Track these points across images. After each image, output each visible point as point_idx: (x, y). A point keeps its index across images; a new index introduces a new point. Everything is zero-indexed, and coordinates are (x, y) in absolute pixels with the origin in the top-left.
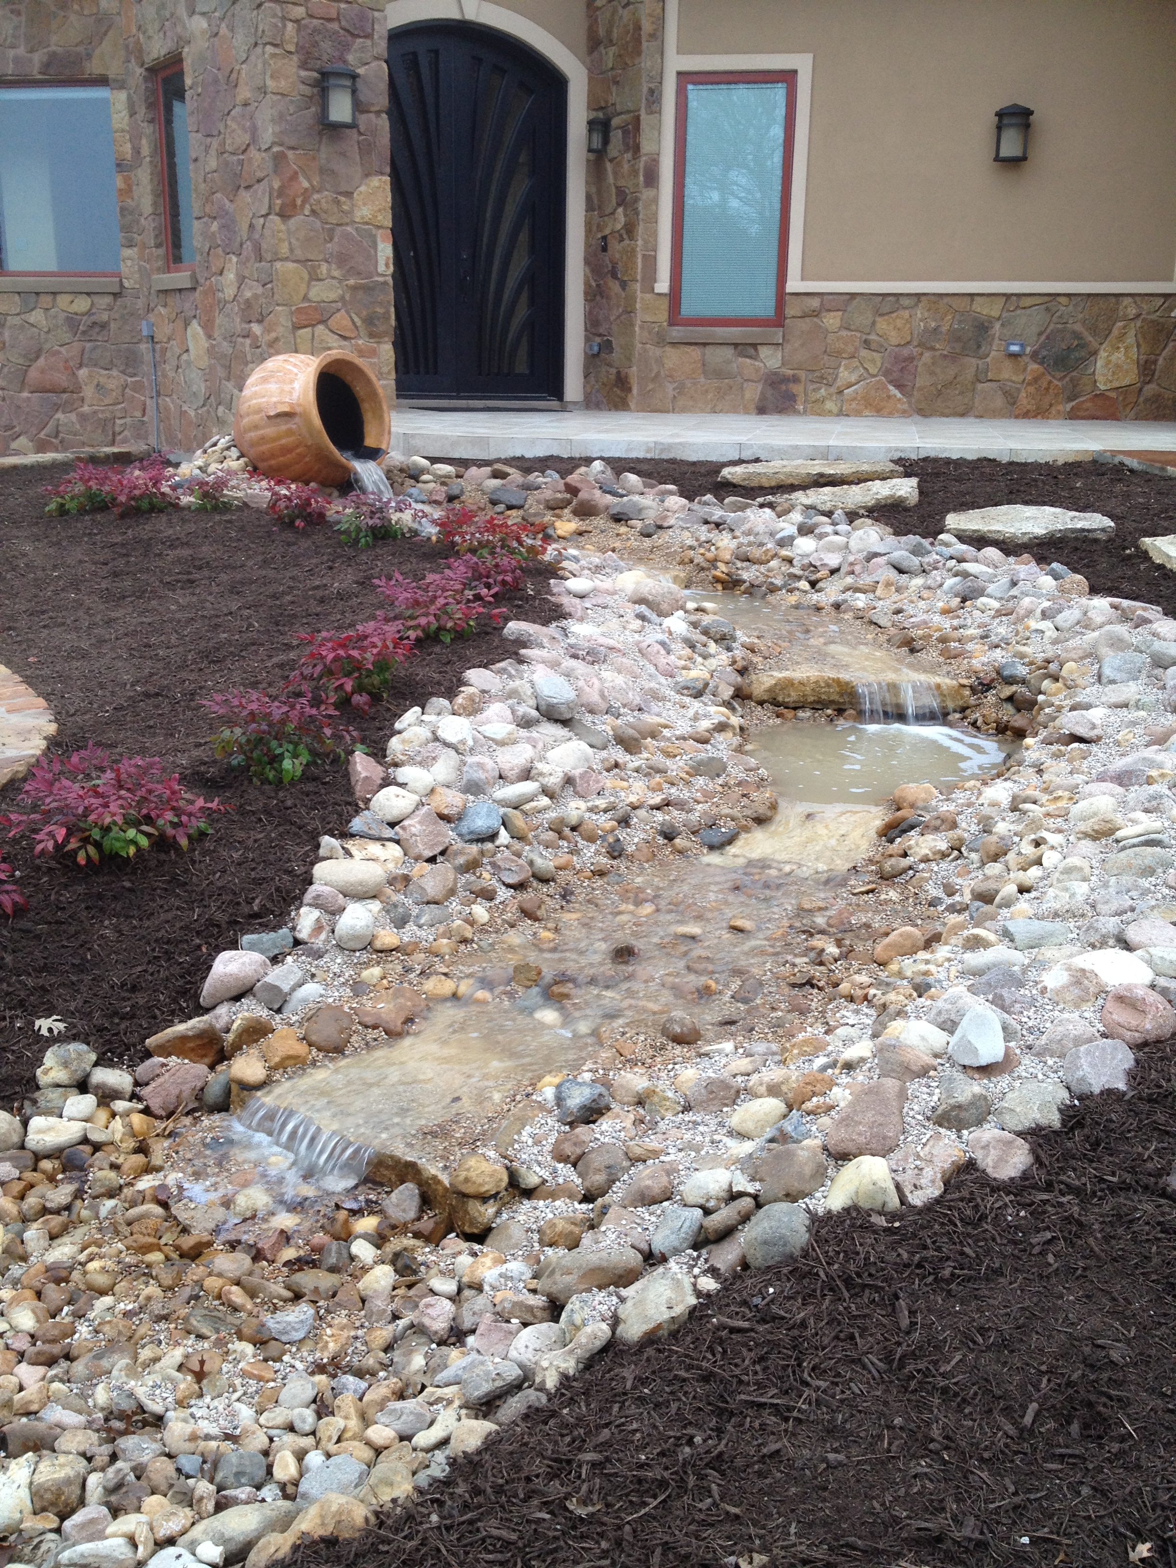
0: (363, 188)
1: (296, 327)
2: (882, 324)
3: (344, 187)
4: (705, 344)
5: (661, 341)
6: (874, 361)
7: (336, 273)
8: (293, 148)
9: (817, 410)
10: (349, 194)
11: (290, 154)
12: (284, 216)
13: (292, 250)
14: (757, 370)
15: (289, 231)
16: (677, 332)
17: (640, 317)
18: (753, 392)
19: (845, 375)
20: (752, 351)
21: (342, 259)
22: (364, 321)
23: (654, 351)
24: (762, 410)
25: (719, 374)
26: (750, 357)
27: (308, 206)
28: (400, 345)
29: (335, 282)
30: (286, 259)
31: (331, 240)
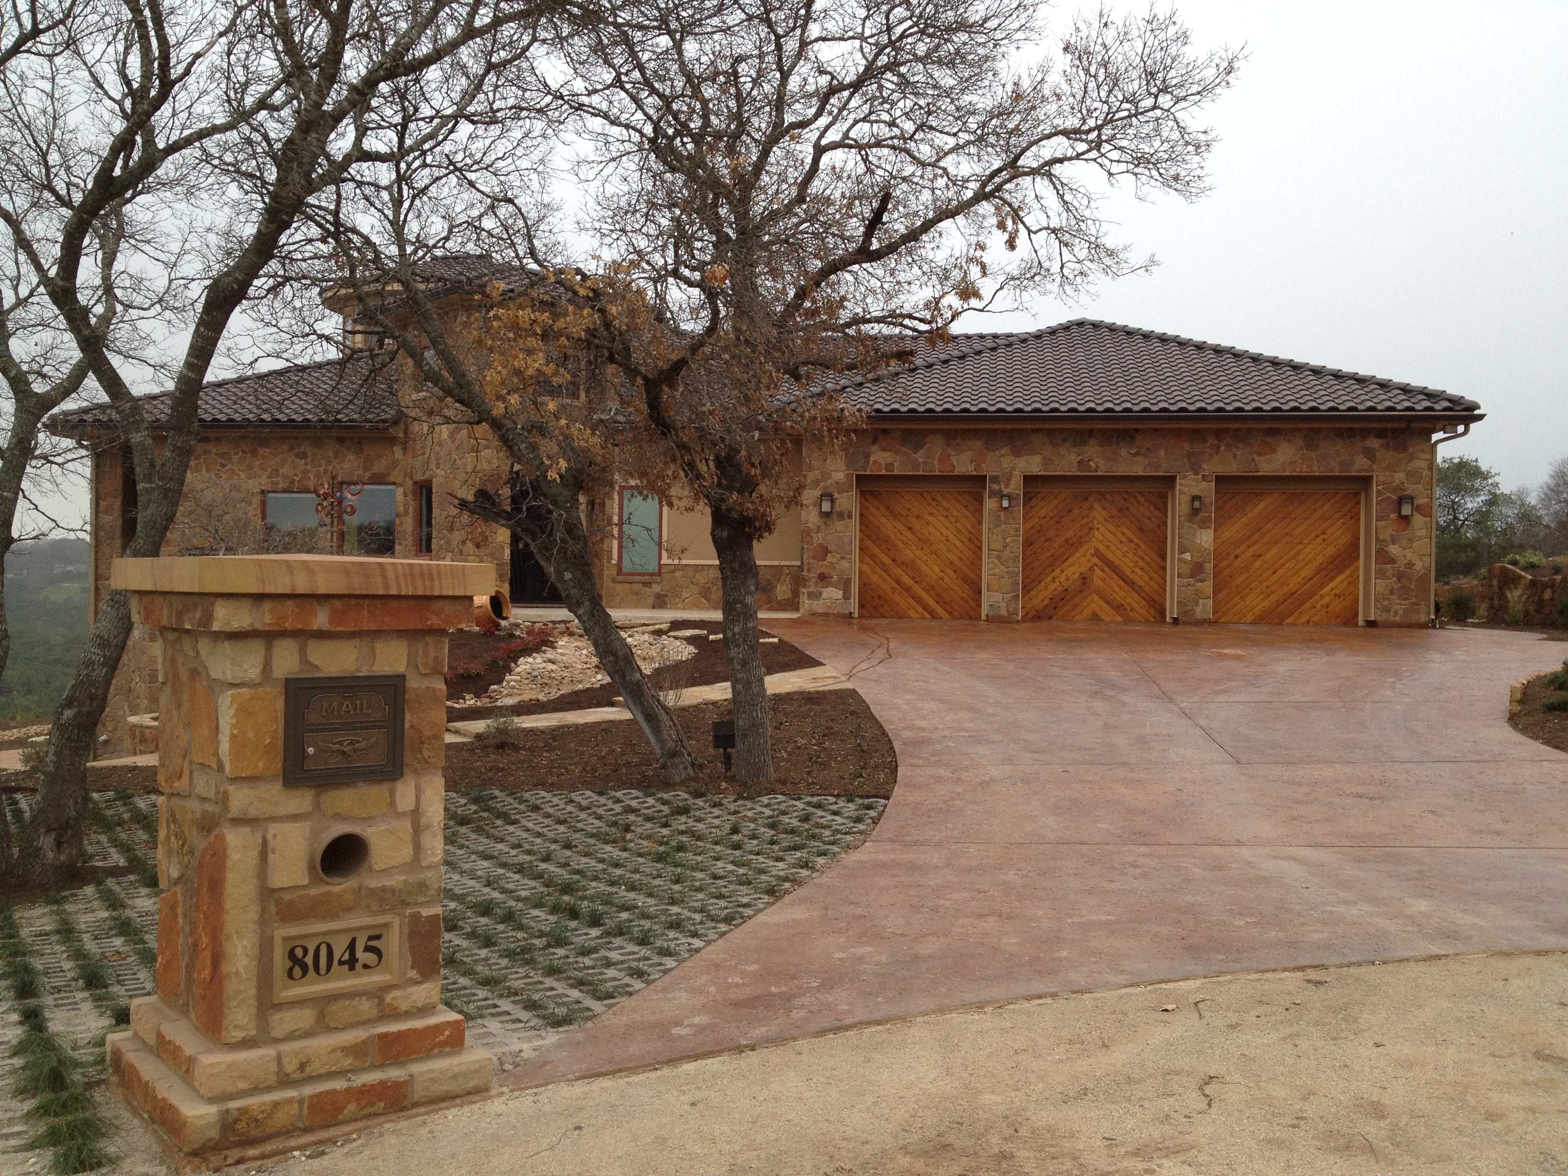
2: (698, 576)
3: (491, 531)
4: (631, 583)
5: (614, 581)
6: (695, 589)
7: (489, 560)
9: (675, 607)
14: (652, 592)
16: (620, 578)
17: (606, 573)
18: (650, 600)
19: (685, 594)
20: (649, 585)
22: (502, 580)
23: (611, 585)
24: (654, 607)
25: (636, 594)
26: (649, 587)
28: (511, 584)
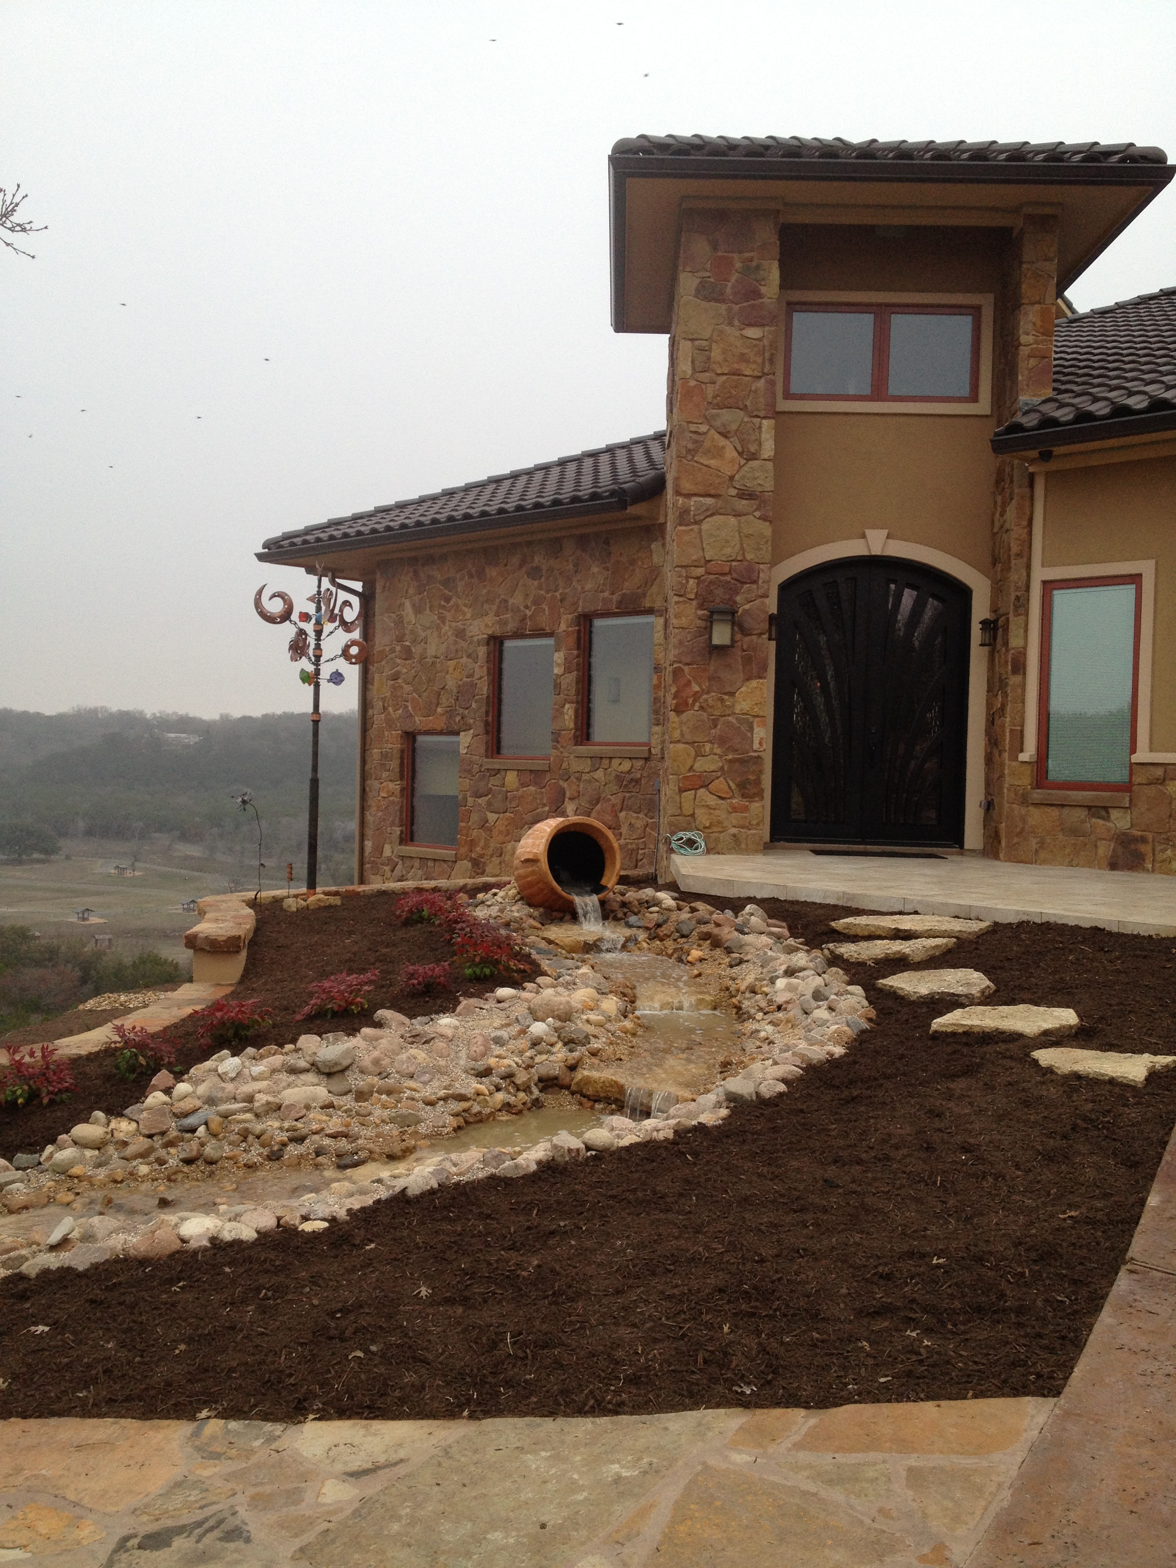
0: (742, 689)
1: (681, 791)
3: (728, 689)
4: (1063, 806)
5: (1025, 800)
7: (718, 751)
8: (688, 664)
9: (1164, 869)
10: (732, 694)
11: (686, 669)
12: (678, 711)
13: (682, 735)
14: (1109, 830)
15: (681, 723)
16: (1038, 795)
17: (1008, 780)
18: (1105, 849)
20: (1104, 813)
21: (722, 741)
22: (738, 785)
23: (1019, 810)
24: (1114, 866)
25: (1074, 832)
26: (1103, 819)
27: (697, 704)
29: (716, 757)
30: (679, 741)
31: (715, 726)
